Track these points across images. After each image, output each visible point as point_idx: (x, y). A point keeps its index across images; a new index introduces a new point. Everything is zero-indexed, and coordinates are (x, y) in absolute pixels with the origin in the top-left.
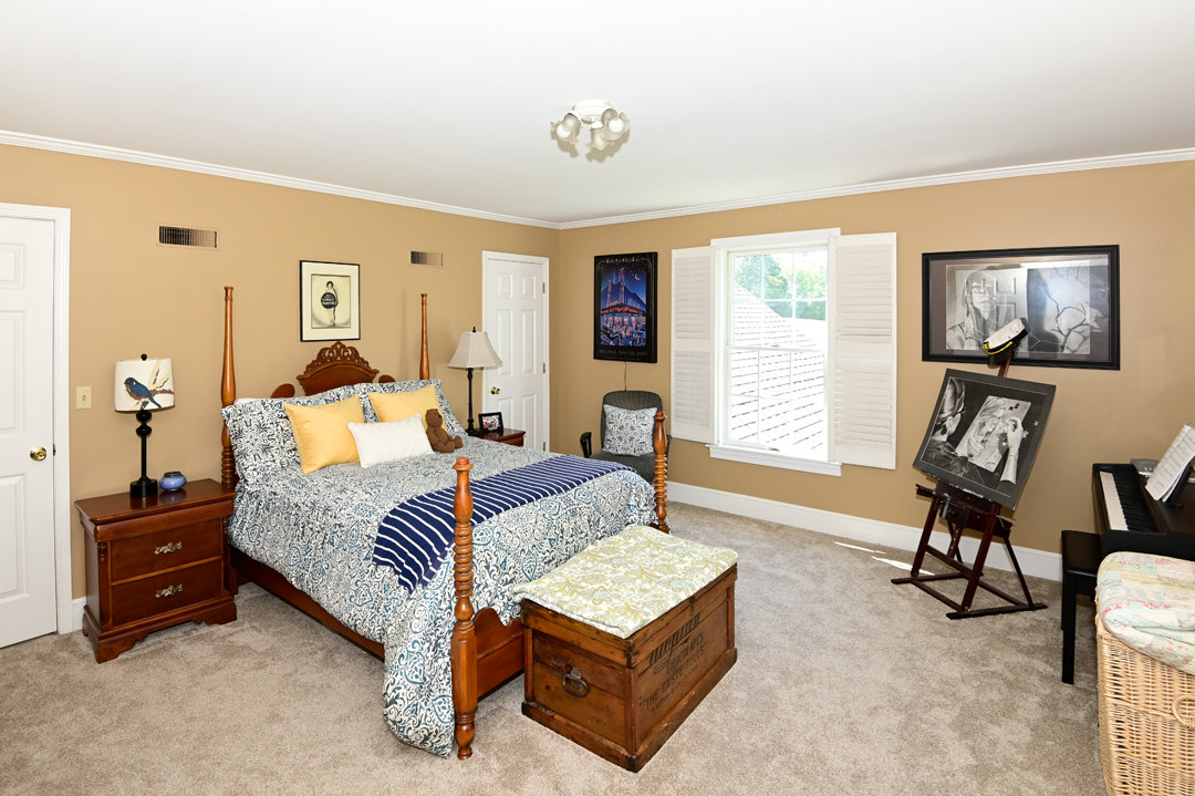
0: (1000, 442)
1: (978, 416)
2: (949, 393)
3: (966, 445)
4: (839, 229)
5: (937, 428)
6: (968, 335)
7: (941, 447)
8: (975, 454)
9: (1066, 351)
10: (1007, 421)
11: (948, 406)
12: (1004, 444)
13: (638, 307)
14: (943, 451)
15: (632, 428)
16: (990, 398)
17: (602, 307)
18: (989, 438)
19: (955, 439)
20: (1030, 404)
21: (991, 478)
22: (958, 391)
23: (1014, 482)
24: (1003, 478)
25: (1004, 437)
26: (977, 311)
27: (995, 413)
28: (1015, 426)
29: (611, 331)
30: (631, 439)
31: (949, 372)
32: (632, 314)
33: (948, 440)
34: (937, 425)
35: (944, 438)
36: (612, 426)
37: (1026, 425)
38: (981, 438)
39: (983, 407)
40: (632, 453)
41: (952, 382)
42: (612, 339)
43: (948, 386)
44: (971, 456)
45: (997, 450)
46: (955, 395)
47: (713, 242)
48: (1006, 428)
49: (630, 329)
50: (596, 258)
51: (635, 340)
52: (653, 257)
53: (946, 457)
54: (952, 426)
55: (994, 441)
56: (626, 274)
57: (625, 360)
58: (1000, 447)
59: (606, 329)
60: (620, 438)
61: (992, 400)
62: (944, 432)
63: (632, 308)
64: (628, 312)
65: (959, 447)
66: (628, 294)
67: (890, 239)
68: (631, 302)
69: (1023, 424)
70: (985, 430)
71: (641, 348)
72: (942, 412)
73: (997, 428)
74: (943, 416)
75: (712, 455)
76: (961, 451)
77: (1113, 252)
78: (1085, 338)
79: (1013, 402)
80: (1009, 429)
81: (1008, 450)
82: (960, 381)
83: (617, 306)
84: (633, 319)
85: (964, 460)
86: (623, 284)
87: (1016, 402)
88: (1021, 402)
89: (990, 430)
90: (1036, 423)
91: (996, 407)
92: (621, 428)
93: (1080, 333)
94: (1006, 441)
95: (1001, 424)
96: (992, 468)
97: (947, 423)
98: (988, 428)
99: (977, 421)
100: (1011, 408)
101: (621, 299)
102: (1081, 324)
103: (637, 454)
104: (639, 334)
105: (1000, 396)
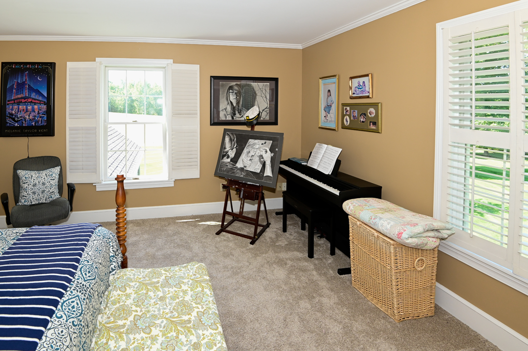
0: (260, 159)
1: (245, 149)
2: (227, 139)
3: (241, 162)
4: (172, 60)
5: (224, 156)
6: (228, 113)
7: (228, 164)
8: (247, 166)
9: (262, 119)
10: (261, 150)
11: (228, 145)
12: (262, 160)
13: (40, 98)
14: (230, 166)
15: (44, 184)
16: (250, 140)
17: (8, 99)
18: (254, 158)
19: (235, 160)
20: (272, 142)
21: (260, 175)
22: (232, 138)
23: (272, 176)
24: (265, 175)
25: (261, 157)
26: (231, 102)
27: (254, 147)
28: (266, 152)
29: (16, 116)
30: (43, 192)
31: (225, 130)
32: (35, 104)
33: (231, 161)
34: (223, 154)
35: (229, 160)
36: (26, 185)
37: (272, 150)
38: (249, 158)
39: (247, 145)
40: (44, 201)
41: (228, 134)
42: (17, 122)
43: (226, 136)
44: (246, 167)
45: (259, 163)
46: (231, 140)
47: (97, 59)
48: (261, 153)
49: (33, 114)
50: (3, 63)
51: (37, 122)
52: (52, 65)
53: (231, 169)
54: (232, 154)
55: (256, 159)
56: (31, 76)
57: (28, 136)
58: (260, 161)
59: (12, 114)
60: (34, 193)
61: (251, 141)
62: (228, 157)
63: (35, 99)
64: (31, 102)
65: (238, 163)
66: (31, 89)
67: (197, 67)
68: (33, 95)
69: (270, 150)
70: (250, 155)
71: (42, 127)
72: (225, 148)
73: (257, 153)
74: (226, 150)
75: (98, 190)
76: (239, 165)
77: (276, 80)
78: (267, 113)
79: (263, 141)
80: (263, 153)
81: (265, 162)
82: (232, 134)
83: (22, 98)
84: (36, 107)
85: (242, 169)
86: (28, 82)
87: (265, 141)
88: (267, 141)
89: (253, 154)
90: (277, 150)
91: (254, 144)
92: (35, 185)
93: (266, 111)
94: (263, 158)
95: (258, 151)
96: (258, 171)
97: (229, 153)
98: (252, 153)
99: (245, 151)
100: (262, 144)
101: (26, 93)
102: (266, 108)
103: (48, 201)
104: (41, 117)
105: (256, 139)
